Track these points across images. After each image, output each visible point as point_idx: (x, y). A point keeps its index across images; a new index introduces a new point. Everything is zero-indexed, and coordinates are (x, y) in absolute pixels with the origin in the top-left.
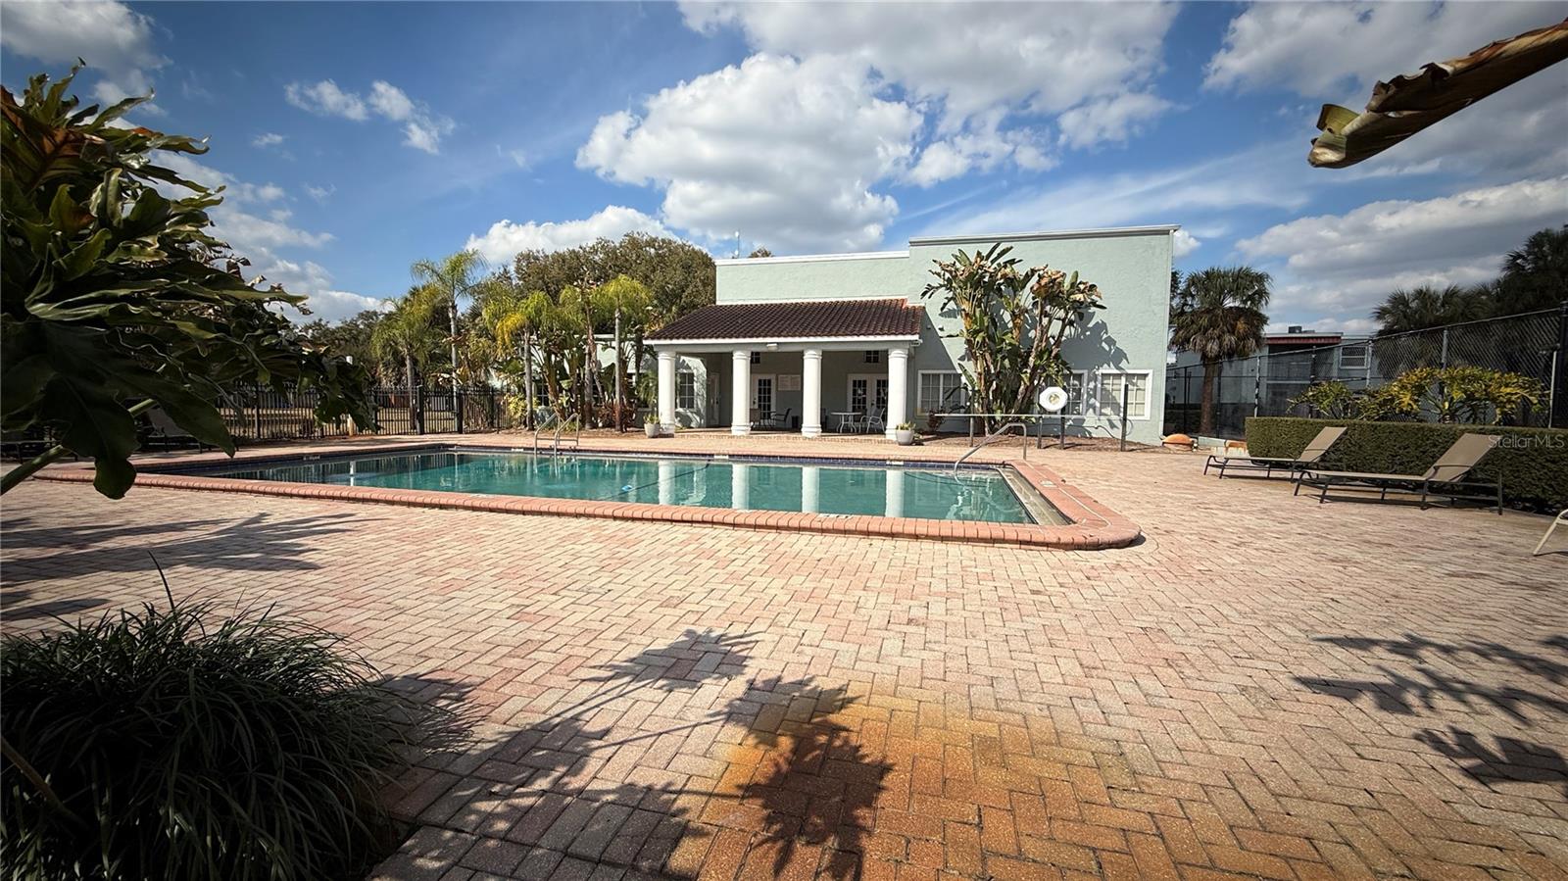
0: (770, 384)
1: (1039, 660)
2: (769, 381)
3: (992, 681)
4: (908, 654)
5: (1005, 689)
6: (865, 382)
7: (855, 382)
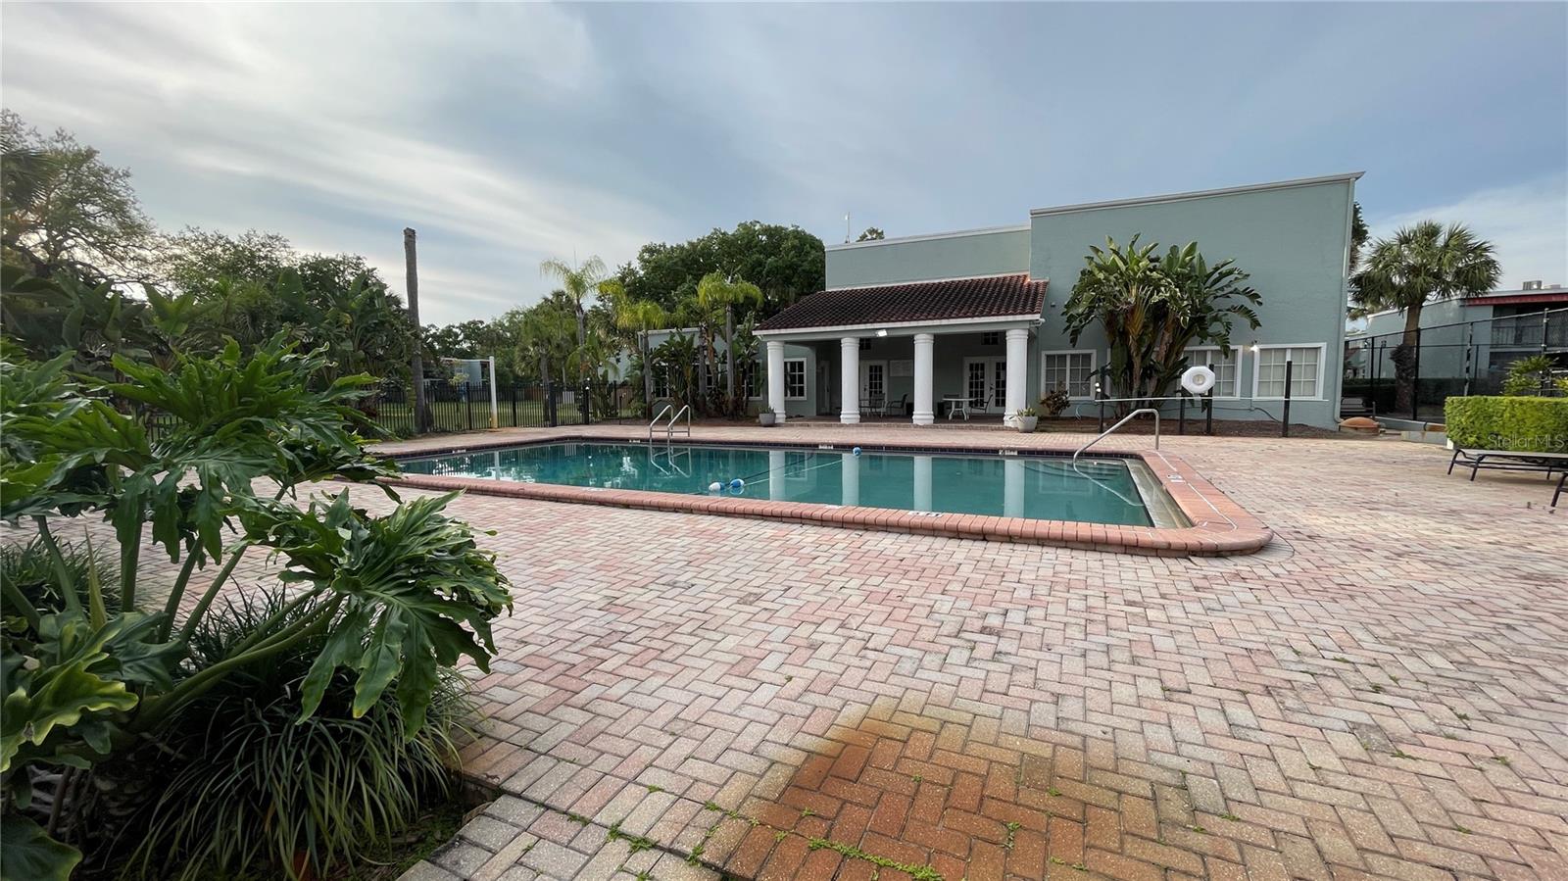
0: (881, 370)
1: (1116, 678)
2: (881, 368)
3: (1057, 698)
4: (973, 665)
5: (1071, 708)
6: (983, 365)
7: (971, 365)
